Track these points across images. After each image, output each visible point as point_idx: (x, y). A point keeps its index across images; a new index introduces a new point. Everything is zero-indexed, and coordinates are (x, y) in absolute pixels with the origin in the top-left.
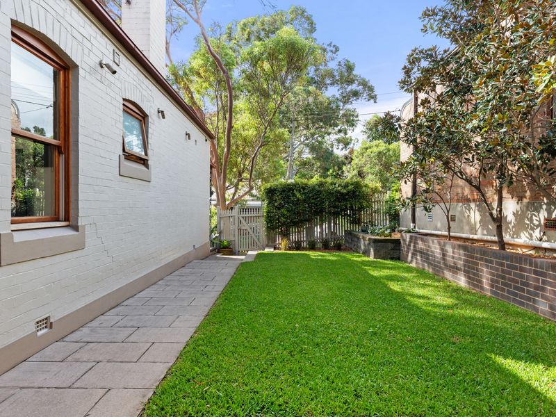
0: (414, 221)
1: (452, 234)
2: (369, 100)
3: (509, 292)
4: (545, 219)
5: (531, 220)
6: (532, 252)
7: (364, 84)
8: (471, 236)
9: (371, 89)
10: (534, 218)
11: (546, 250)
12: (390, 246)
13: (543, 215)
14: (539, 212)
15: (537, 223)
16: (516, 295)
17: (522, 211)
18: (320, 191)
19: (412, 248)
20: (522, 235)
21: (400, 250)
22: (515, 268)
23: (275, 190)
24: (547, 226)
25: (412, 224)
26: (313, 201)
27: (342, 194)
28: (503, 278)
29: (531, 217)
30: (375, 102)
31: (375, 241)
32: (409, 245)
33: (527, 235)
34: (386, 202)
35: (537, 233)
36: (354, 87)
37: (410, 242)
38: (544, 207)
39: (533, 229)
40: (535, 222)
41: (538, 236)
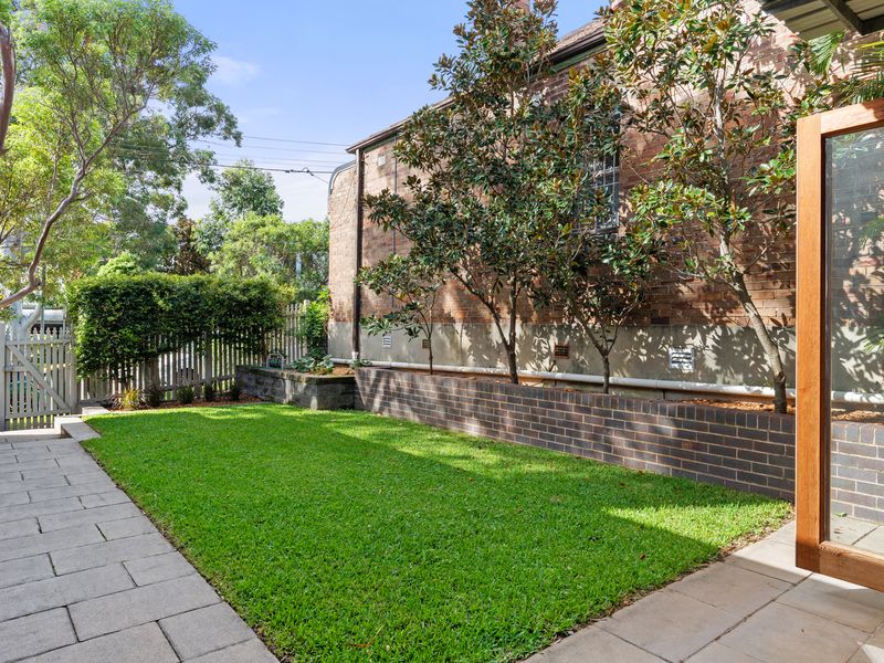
0: (357, 348)
1: (435, 367)
2: (225, 138)
3: (542, 436)
4: (556, 346)
5: (539, 348)
6: (540, 385)
7: (220, 109)
8: (459, 369)
9: (231, 122)
10: (543, 345)
11: (556, 381)
12: (341, 387)
13: (553, 341)
14: (548, 339)
15: (546, 351)
16: (552, 438)
17: (527, 337)
18: (197, 297)
19: (381, 389)
20: (527, 365)
21: (354, 393)
22: (551, 406)
23: (106, 291)
24: (556, 354)
25: (354, 353)
26: (185, 315)
27: (240, 303)
28: (535, 419)
29: (539, 344)
30: (238, 144)
31: (320, 382)
32: (375, 385)
33: (534, 366)
34: (303, 317)
35: (546, 363)
36: (202, 111)
37: (377, 380)
38: (555, 332)
39: (541, 359)
40: (543, 349)
41: (548, 366)
